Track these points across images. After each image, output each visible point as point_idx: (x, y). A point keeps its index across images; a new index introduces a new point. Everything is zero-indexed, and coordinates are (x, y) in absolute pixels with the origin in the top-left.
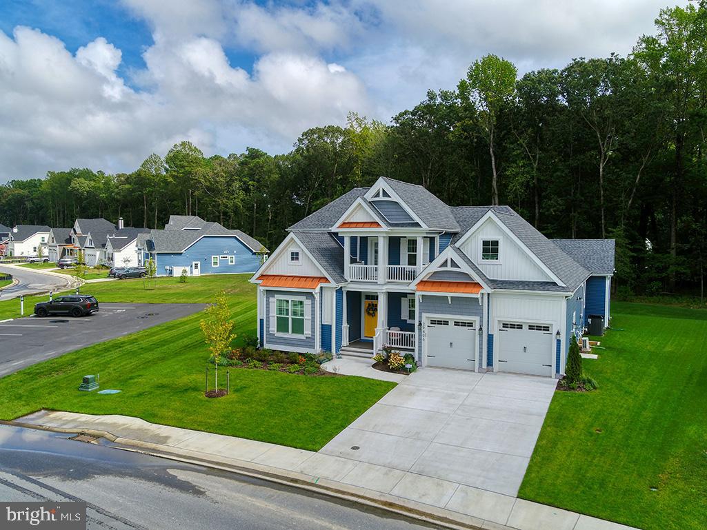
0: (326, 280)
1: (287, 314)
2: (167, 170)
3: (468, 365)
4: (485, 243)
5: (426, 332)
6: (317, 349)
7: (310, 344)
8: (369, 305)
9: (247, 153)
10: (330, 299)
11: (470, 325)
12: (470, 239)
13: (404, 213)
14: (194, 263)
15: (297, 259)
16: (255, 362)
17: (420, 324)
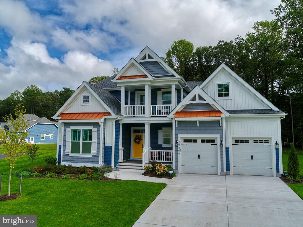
0: (109, 114)
1: (79, 139)
2: (22, 98)
3: (213, 170)
4: (220, 86)
5: (181, 148)
6: (100, 164)
7: (96, 160)
8: (136, 136)
9: (63, 90)
10: (111, 128)
11: (213, 141)
12: (209, 84)
13: (162, 70)
14: (31, 137)
15: (88, 101)
16: (52, 173)
17: (177, 143)
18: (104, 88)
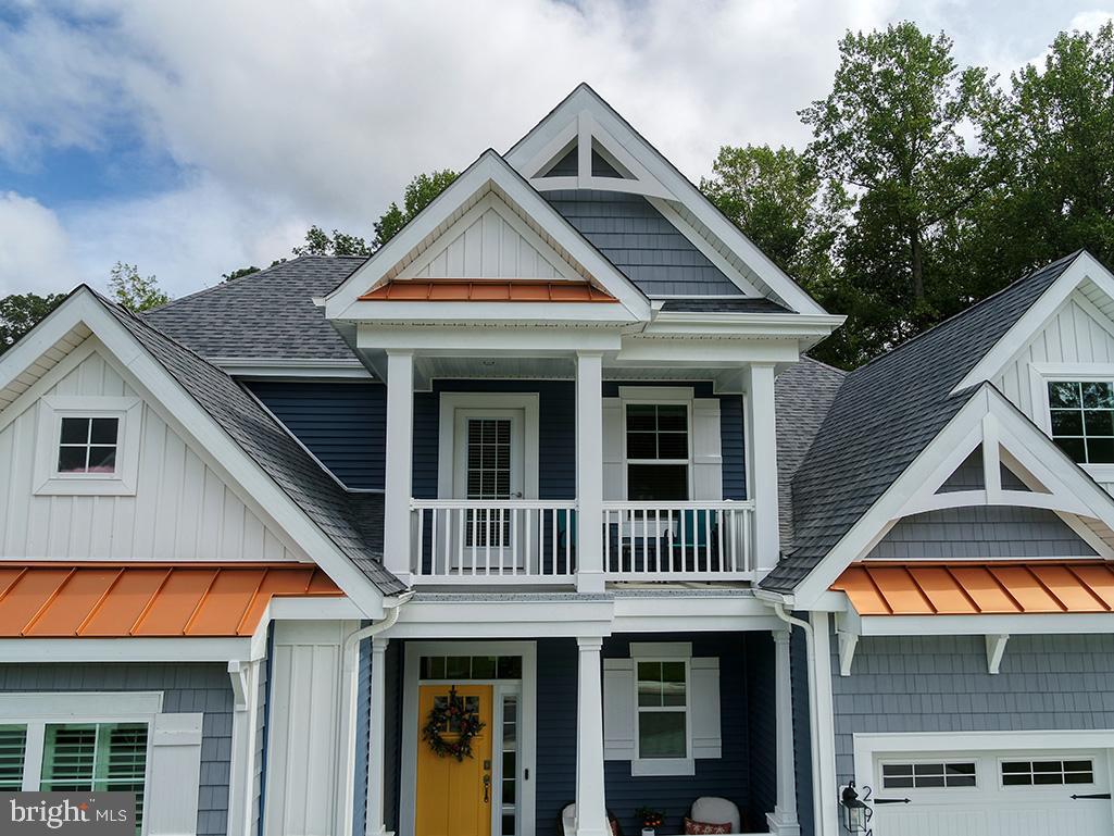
0: (311, 578)
11: (1080, 772)
15: (104, 459)
17: (849, 799)
18: (213, 353)
